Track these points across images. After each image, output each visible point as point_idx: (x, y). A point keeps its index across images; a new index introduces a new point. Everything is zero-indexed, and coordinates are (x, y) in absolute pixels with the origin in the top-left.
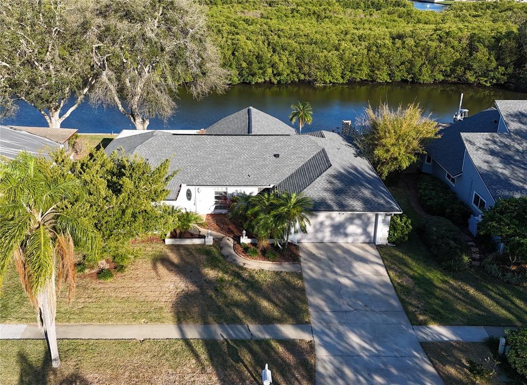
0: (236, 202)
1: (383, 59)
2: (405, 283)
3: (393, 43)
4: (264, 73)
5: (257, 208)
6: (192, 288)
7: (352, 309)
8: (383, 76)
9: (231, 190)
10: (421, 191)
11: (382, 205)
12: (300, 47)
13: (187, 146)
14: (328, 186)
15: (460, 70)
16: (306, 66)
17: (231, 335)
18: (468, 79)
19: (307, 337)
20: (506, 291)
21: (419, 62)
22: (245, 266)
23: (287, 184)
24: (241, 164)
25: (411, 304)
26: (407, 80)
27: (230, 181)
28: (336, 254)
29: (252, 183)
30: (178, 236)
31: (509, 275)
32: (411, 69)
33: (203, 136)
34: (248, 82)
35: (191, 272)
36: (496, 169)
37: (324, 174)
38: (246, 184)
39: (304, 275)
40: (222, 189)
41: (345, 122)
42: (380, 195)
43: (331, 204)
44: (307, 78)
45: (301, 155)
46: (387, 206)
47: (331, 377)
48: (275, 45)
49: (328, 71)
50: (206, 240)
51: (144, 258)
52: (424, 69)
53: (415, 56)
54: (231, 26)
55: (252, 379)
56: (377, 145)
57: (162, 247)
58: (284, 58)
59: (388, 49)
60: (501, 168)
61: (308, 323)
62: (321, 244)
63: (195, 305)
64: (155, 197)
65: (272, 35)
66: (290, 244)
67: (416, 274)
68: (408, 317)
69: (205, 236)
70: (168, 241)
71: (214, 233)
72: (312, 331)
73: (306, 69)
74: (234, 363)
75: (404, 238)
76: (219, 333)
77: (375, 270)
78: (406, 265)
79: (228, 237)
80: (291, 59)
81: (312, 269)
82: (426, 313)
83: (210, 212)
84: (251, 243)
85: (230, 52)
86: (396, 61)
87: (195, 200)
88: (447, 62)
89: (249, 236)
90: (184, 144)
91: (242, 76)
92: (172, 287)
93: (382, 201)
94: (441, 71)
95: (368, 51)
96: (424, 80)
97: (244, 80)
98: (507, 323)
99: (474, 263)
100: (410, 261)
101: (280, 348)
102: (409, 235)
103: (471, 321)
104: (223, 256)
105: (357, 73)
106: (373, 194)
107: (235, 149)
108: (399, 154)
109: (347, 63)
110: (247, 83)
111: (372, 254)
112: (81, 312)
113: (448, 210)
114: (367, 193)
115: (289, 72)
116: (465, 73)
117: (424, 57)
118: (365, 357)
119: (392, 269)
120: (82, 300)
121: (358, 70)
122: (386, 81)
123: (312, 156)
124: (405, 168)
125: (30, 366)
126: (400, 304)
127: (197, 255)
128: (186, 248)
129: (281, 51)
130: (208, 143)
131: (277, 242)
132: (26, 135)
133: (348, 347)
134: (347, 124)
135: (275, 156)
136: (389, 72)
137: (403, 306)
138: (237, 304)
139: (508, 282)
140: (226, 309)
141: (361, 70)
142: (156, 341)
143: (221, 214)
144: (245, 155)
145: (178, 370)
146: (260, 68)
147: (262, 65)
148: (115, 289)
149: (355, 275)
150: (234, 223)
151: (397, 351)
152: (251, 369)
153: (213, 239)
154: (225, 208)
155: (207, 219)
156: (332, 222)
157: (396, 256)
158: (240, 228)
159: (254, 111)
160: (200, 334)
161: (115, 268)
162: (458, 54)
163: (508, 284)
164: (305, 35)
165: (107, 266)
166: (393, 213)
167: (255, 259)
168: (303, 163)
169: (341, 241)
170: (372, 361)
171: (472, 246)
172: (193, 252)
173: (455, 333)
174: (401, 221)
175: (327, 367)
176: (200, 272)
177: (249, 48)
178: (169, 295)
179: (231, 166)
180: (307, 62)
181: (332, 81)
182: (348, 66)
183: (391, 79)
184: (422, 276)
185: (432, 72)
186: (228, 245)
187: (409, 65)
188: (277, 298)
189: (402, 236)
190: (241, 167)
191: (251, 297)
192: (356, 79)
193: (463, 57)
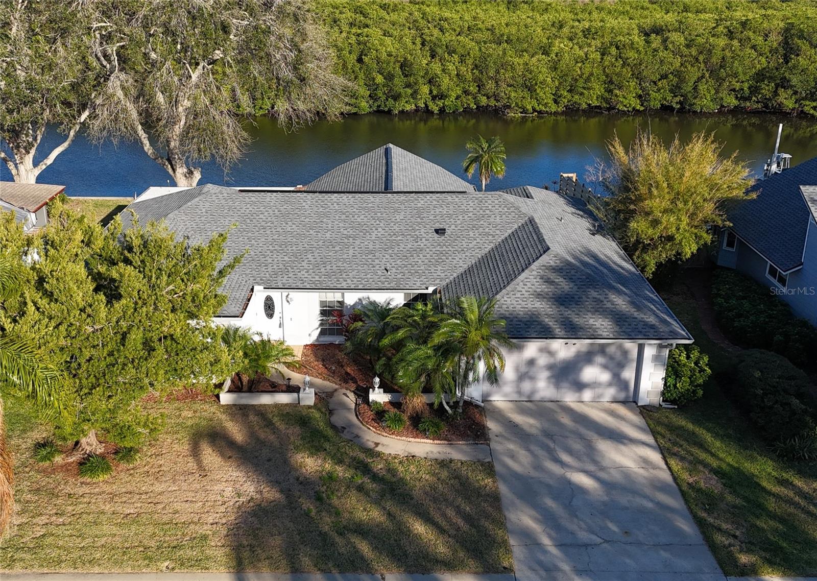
0: (361, 320)
1: (629, 69)
2: (702, 484)
3: (647, 42)
4: (414, 95)
5: (401, 334)
6: (271, 494)
7: (599, 540)
8: (628, 99)
9: (351, 299)
10: (720, 300)
11: (652, 327)
12: (480, 48)
13: (266, 214)
14: (544, 288)
15: (767, 89)
16: (490, 82)
18: (780, 104)
21: (693, 73)
22: (379, 449)
23: (462, 286)
24: (371, 247)
25: (719, 529)
26: (672, 106)
27: (349, 281)
28: (559, 425)
29: (392, 285)
30: (245, 389)
32: (678, 87)
33: (299, 194)
34: (386, 109)
35: (269, 460)
37: (534, 266)
38: (380, 285)
39: (498, 467)
40: (333, 297)
41: (565, 175)
42: (646, 306)
43: (550, 323)
44: (492, 102)
45: (487, 230)
46: (663, 328)
48: (435, 44)
49: (531, 89)
50: (300, 395)
51: (177, 432)
52: (702, 87)
53: (687, 64)
54: (356, 12)
56: (634, 212)
57: (213, 410)
58: (451, 67)
59: (638, 51)
61: (508, 570)
63: (274, 531)
64: (193, 309)
65: (429, 28)
66: (469, 404)
67: (724, 466)
68: (716, 558)
69: (300, 388)
70: (226, 398)
71: (318, 381)
73: (490, 86)
75: (694, 392)
77: (641, 457)
78: (702, 445)
79: (344, 391)
80: (463, 69)
81: (512, 456)
82: (753, 547)
84: (390, 403)
85: (353, 58)
86: (650, 73)
87: (282, 318)
88: (745, 74)
89: (386, 387)
90: (262, 209)
91: (376, 100)
92: (229, 491)
93: (652, 320)
94: (734, 90)
95: (603, 54)
96: (702, 107)
97: (379, 106)
100: (708, 437)
102: (704, 386)
104: (333, 427)
105: (582, 94)
106: (633, 303)
107: (359, 220)
108: (678, 229)
109: (563, 76)
110: (383, 112)
111: (631, 424)
112: (39, 544)
113: (778, 338)
114: (620, 302)
115: (459, 92)
116: (776, 93)
117: (702, 66)
119: (675, 454)
120: (44, 519)
121: (584, 88)
122: (634, 109)
123: (510, 232)
124: (688, 256)
126: (696, 528)
127: (282, 428)
128: (261, 411)
129: (446, 55)
130: (307, 207)
131: (442, 401)
134: (570, 179)
135: (437, 231)
136: (640, 92)
137: (703, 533)
138: (362, 530)
140: (338, 539)
141: (589, 89)
143: (331, 345)
144: (380, 229)
146: (408, 86)
147: (412, 80)
148: (113, 496)
149: (603, 469)
150: (355, 362)
153: (316, 394)
154: (339, 333)
155: (304, 354)
156: (552, 360)
157: (681, 428)
158: (369, 372)
159: (397, 152)
161: (116, 452)
162: (764, 60)
164: (488, 30)
165: (100, 450)
166: (675, 342)
167: (399, 435)
168: (492, 245)
169: (569, 398)
172: (275, 419)
174: (688, 357)
176: (286, 462)
177: (388, 50)
178: (222, 509)
179: (351, 252)
180: (491, 73)
181: (538, 109)
182: (566, 81)
183: (642, 105)
184: (737, 469)
185: (717, 92)
186: (344, 406)
187: (676, 79)
188: (444, 515)
189: (692, 388)
190: (371, 252)
191: (389, 514)
192: (580, 104)
193: (772, 64)
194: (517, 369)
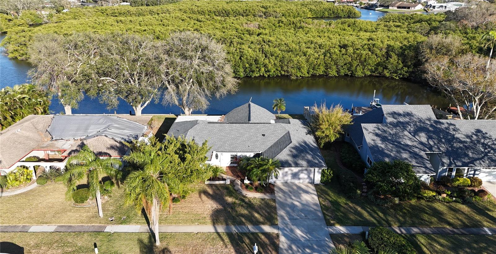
0: (242, 161)
1: (333, 62)
2: (326, 205)
3: (340, 51)
4: (260, 70)
5: (252, 166)
6: (220, 207)
7: (299, 218)
8: (333, 73)
9: (239, 154)
11: (317, 164)
12: (282, 54)
14: (290, 153)
15: (380, 69)
16: (285, 66)
17: (239, 230)
19: (275, 231)
20: (375, 209)
21: (355, 63)
22: (246, 196)
23: (269, 152)
25: (328, 215)
26: (348, 75)
27: (239, 149)
28: (293, 189)
29: (250, 150)
30: (212, 180)
31: (379, 201)
32: (350, 68)
34: (250, 76)
35: (219, 198)
36: (378, 144)
37: (288, 147)
38: (247, 151)
39: (276, 200)
40: (234, 154)
41: (305, 107)
42: (316, 157)
43: (291, 163)
44: (286, 74)
45: (276, 135)
46: (320, 164)
47: (286, 250)
48: (267, 52)
49: (299, 69)
50: (226, 181)
51: (195, 191)
52: (358, 68)
53: (353, 60)
55: (249, 251)
56: (318, 128)
57: (203, 185)
58: (272, 61)
59: (337, 55)
60: (380, 144)
61: (277, 225)
62: (286, 183)
63: (221, 216)
65: (265, 45)
66: (270, 184)
67: (333, 200)
68: (326, 221)
69: (226, 179)
70: (207, 182)
71: (231, 177)
72: (278, 229)
73: (285, 68)
74: (241, 244)
76: (234, 229)
77: (312, 197)
78: (328, 195)
79: (238, 180)
80: (276, 62)
81: (280, 197)
82: (335, 219)
83: (228, 165)
84: (250, 183)
85: (238, 57)
86: (341, 63)
87: (220, 159)
88: (373, 64)
89: (249, 179)
90: (214, 128)
91: (246, 72)
92: (210, 206)
93: (317, 162)
94: (369, 69)
95: (324, 56)
96: (358, 75)
97: (247, 75)
98: (373, 224)
99: (363, 194)
100: (330, 193)
101: (263, 236)
102: (331, 179)
103: (356, 224)
104: (235, 190)
105: (317, 70)
106: (313, 157)
107: (241, 131)
108: (330, 133)
109: (311, 64)
111: (311, 189)
112: (166, 219)
113: (354, 165)
114: (309, 157)
115: (275, 70)
116: (383, 71)
117: (358, 61)
118: (303, 241)
119: (321, 197)
122: (335, 75)
123: (283, 135)
124: (333, 141)
125: (145, 245)
126: (323, 215)
127: (222, 190)
128: (216, 186)
129: (270, 56)
131: (263, 183)
132: (126, 121)
133: (295, 235)
134: (307, 109)
135: (263, 135)
136: (337, 70)
138: (243, 216)
139: (378, 205)
140: (237, 218)
141: (319, 69)
142: (204, 233)
143: (233, 166)
144: (247, 134)
145: (215, 247)
146: (257, 67)
147: (258, 66)
148: (182, 207)
149: (302, 200)
150: (241, 172)
151: (318, 238)
152: (249, 246)
153: (230, 181)
154: (236, 163)
155: (226, 169)
156: (292, 172)
157: (324, 190)
158: (244, 175)
159: (252, 105)
160: (225, 230)
161: (181, 197)
162: (379, 59)
163: (378, 206)
165: (177, 196)
166: (323, 168)
167: (252, 192)
168: (278, 139)
169: (296, 182)
170: (306, 243)
171: (364, 185)
172: (220, 188)
173: (347, 229)
174: (327, 171)
175: (285, 245)
176: (223, 199)
177: (250, 54)
178: (209, 211)
179: (239, 141)
180: (286, 63)
181: (302, 76)
182: (311, 66)
183: (338, 74)
184: (336, 201)
185: (363, 69)
186: (237, 184)
187: (349, 66)
188: (263, 212)
189: (327, 180)
190: (244, 141)
191: (249, 212)
192: (316, 74)
193: (382, 61)
194: (283, 174)
